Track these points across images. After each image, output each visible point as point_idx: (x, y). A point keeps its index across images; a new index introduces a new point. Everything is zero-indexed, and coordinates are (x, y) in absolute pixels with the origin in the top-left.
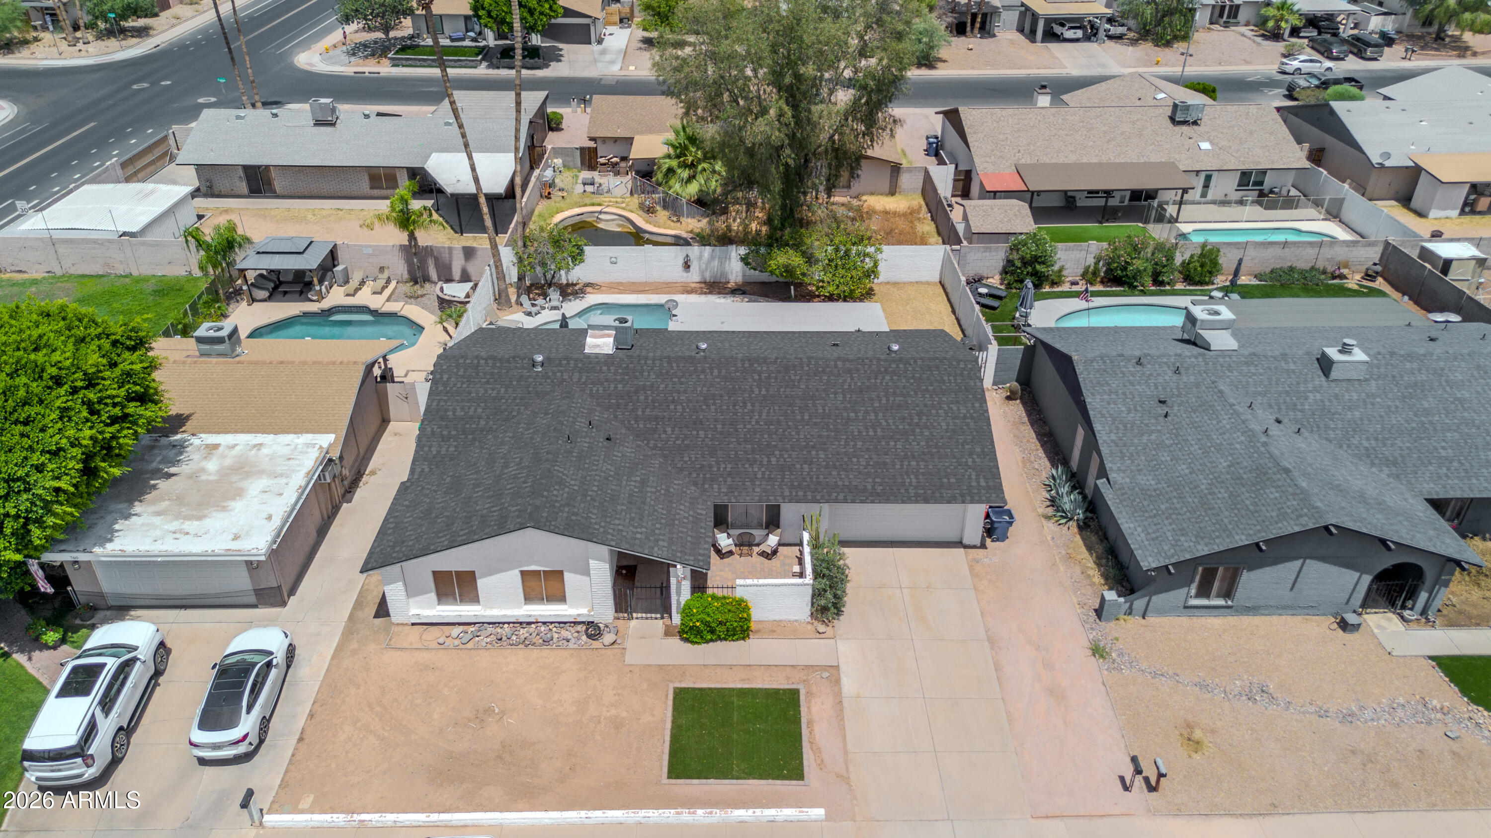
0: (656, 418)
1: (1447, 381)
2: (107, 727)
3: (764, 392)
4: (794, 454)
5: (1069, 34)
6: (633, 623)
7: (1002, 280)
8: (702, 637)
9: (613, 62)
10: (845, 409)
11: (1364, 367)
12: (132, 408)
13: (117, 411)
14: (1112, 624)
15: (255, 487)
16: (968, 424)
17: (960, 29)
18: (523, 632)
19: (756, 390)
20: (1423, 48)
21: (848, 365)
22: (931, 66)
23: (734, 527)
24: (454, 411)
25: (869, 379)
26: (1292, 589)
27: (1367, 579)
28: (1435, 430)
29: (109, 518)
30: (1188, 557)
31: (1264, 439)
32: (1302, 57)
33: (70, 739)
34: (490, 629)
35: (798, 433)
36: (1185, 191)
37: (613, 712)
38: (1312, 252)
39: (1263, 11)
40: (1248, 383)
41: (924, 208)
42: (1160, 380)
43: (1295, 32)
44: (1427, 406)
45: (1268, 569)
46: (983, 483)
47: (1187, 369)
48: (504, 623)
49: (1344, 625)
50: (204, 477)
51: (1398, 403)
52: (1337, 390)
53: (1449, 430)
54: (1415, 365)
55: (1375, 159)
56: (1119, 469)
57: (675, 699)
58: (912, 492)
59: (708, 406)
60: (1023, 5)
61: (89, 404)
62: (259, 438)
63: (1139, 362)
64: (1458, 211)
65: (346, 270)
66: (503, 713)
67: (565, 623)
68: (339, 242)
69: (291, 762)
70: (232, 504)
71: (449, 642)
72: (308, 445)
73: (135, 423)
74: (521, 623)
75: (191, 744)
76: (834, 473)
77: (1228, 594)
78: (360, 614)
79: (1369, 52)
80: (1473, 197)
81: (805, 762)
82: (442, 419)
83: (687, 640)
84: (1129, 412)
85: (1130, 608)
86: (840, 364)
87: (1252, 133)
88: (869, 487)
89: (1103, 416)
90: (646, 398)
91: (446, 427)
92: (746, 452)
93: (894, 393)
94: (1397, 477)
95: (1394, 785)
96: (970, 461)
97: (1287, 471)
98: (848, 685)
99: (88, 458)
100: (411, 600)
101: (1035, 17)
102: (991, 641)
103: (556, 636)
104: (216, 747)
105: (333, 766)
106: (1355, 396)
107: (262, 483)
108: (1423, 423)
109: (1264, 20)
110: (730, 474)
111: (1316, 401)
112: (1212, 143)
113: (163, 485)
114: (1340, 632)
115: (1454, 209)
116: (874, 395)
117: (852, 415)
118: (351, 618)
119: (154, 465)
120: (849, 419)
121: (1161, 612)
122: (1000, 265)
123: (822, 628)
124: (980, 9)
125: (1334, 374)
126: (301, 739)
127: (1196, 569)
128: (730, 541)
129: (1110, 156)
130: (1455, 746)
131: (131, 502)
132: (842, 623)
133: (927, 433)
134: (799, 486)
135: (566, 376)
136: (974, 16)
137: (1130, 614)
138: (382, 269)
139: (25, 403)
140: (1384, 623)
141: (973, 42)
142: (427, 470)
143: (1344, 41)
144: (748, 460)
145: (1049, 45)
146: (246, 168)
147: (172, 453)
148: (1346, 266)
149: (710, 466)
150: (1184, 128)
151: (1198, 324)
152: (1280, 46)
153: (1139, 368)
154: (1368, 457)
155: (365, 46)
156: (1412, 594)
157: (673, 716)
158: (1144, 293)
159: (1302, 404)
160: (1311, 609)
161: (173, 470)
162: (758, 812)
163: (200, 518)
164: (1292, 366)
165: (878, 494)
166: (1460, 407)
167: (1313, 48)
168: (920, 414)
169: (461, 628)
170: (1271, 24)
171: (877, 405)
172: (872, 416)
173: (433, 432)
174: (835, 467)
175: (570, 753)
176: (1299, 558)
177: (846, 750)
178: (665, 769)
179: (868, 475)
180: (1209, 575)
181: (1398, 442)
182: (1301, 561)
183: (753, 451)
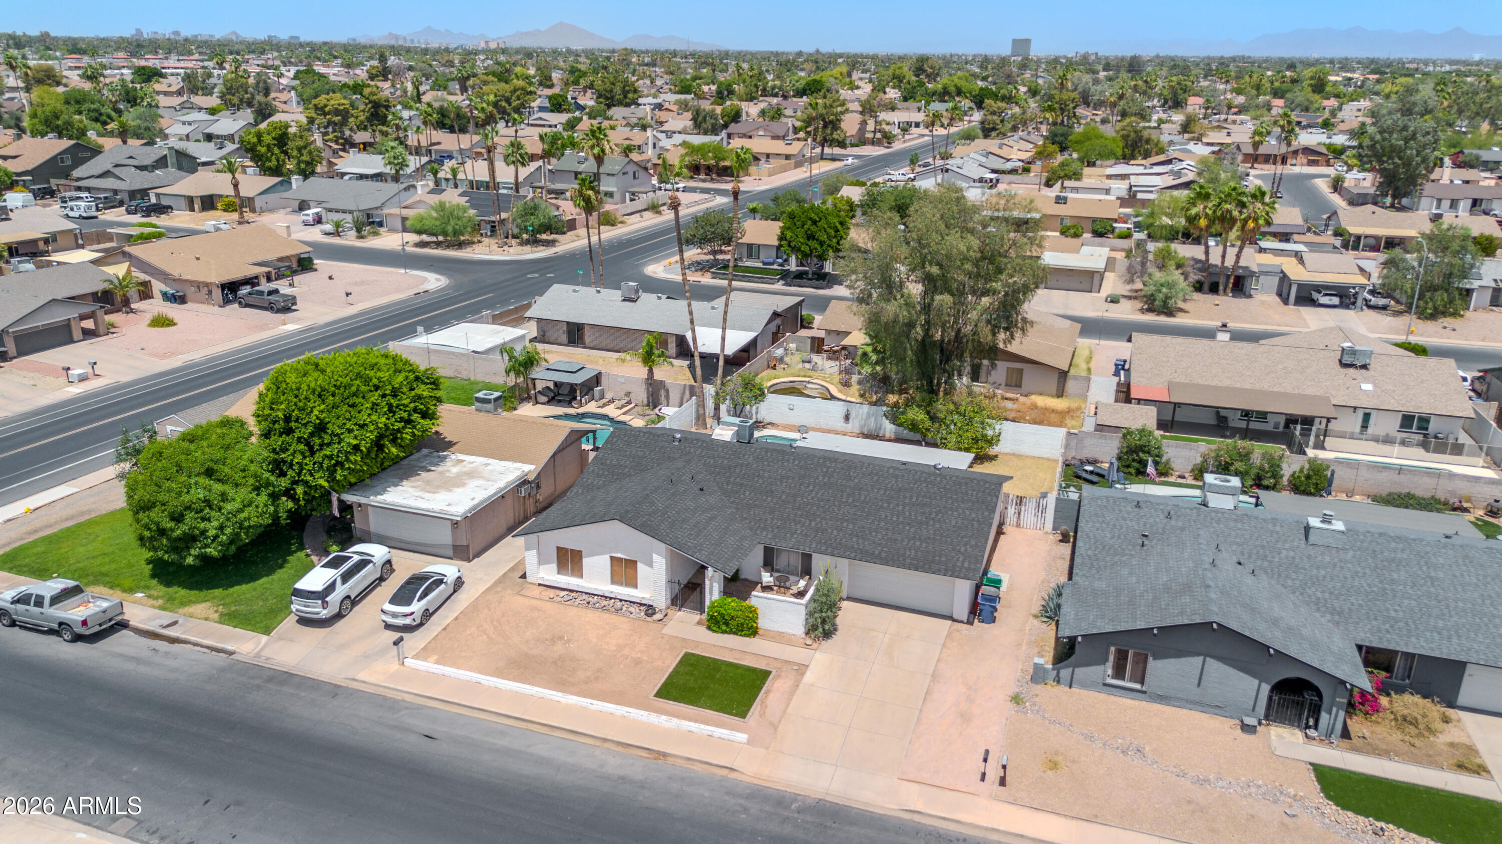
0: (742, 485)
1: (1426, 563)
2: (341, 591)
4: (830, 523)
5: (1324, 300)
6: (680, 613)
8: (719, 627)
10: (882, 500)
11: (1340, 536)
12: (415, 416)
13: (405, 415)
14: (1039, 686)
15: (473, 484)
17: (1213, 288)
18: (605, 603)
19: (821, 478)
21: (897, 472)
22: (1170, 313)
23: (778, 571)
24: (612, 460)
25: (910, 483)
26: (1199, 685)
27: (1266, 688)
28: (1395, 596)
29: (385, 484)
30: (1095, 631)
33: (319, 587)
34: (585, 597)
35: (839, 510)
36: (1328, 420)
37: (639, 655)
40: (1229, 535)
42: (1151, 520)
44: (1395, 576)
46: (966, 565)
47: (1179, 516)
48: (592, 595)
49: (1243, 726)
50: (448, 475)
51: (1367, 571)
52: (1312, 553)
53: (1409, 598)
54: (1401, 546)
56: (1083, 575)
57: (683, 658)
58: (908, 561)
59: (782, 483)
60: (1282, 272)
61: (390, 406)
62: (490, 461)
63: (1138, 505)
65: (603, 391)
66: (569, 641)
67: (632, 603)
68: (604, 371)
69: (433, 639)
70: (456, 489)
71: (555, 598)
72: (516, 469)
73: (415, 427)
74: (605, 597)
75: (382, 610)
77: (1142, 683)
78: (511, 575)
81: (752, 710)
82: (602, 464)
83: (709, 628)
85: (1058, 675)
86: (891, 471)
88: (877, 552)
89: (1088, 537)
90: (741, 471)
92: (796, 516)
93: (925, 496)
94: (1338, 624)
96: (963, 549)
97: (1207, 587)
98: (809, 677)
99: (381, 437)
100: (541, 566)
101: (1291, 282)
102: (934, 677)
103: (625, 609)
104: (395, 615)
105: (456, 645)
106: (1328, 559)
107: (479, 482)
108: (1384, 589)
110: (778, 527)
111: (1287, 557)
112: (1375, 385)
113: (424, 474)
116: (908, 495)
117: (886, 505)
118: (505, 575)
119: (423, 465)
120: (882, 507)
121: (1084, 686)
122: (1114, 452)
123: (809, 642)
124: (1233, 270)
125: (1312, 539)
126: (445, 629)
128: (771, 579)
129: (1268, 385)
130: (1289, 820)
131: (402, 480)
132: (828, 643)
133: (937, 525)
134: (825, 543)
135: (692, 450)
137: (1056, 680)
138: (628, 394)
139: (354, 395)
140: (1286, 735)
141: (1228, 300)
142: (580, 492)
144: (796, 521)
145: (1301, 309)
146: (568, 323)
147: (436, 460)
148: (1469, 500)
149: (766, 520)
151: (1206, 487)
153: (1136, 509)
154: (1317, 604)
156: (1315, 711)
157: (676, 666)
159: (1273, 557)
160: (1216, 708)
161: (433, 468)
162: (702, 726)
163: (434, 493)
164: (1278, 528)
165: (881, 558)
166: (1429, 583)
168: (937, 514)
169: (565, 593)
171: (907, 501)
172: (900, 508)
173: (593, 471)
174: (857, 536)
175: (599, 670)
176: (1199, 654)
177: (785, 712)
178: (655, 692)
179: (880, 545)
180: (1122, 657)
181: (1352, 599)
182: (1202, 658)
183: (802, 516)
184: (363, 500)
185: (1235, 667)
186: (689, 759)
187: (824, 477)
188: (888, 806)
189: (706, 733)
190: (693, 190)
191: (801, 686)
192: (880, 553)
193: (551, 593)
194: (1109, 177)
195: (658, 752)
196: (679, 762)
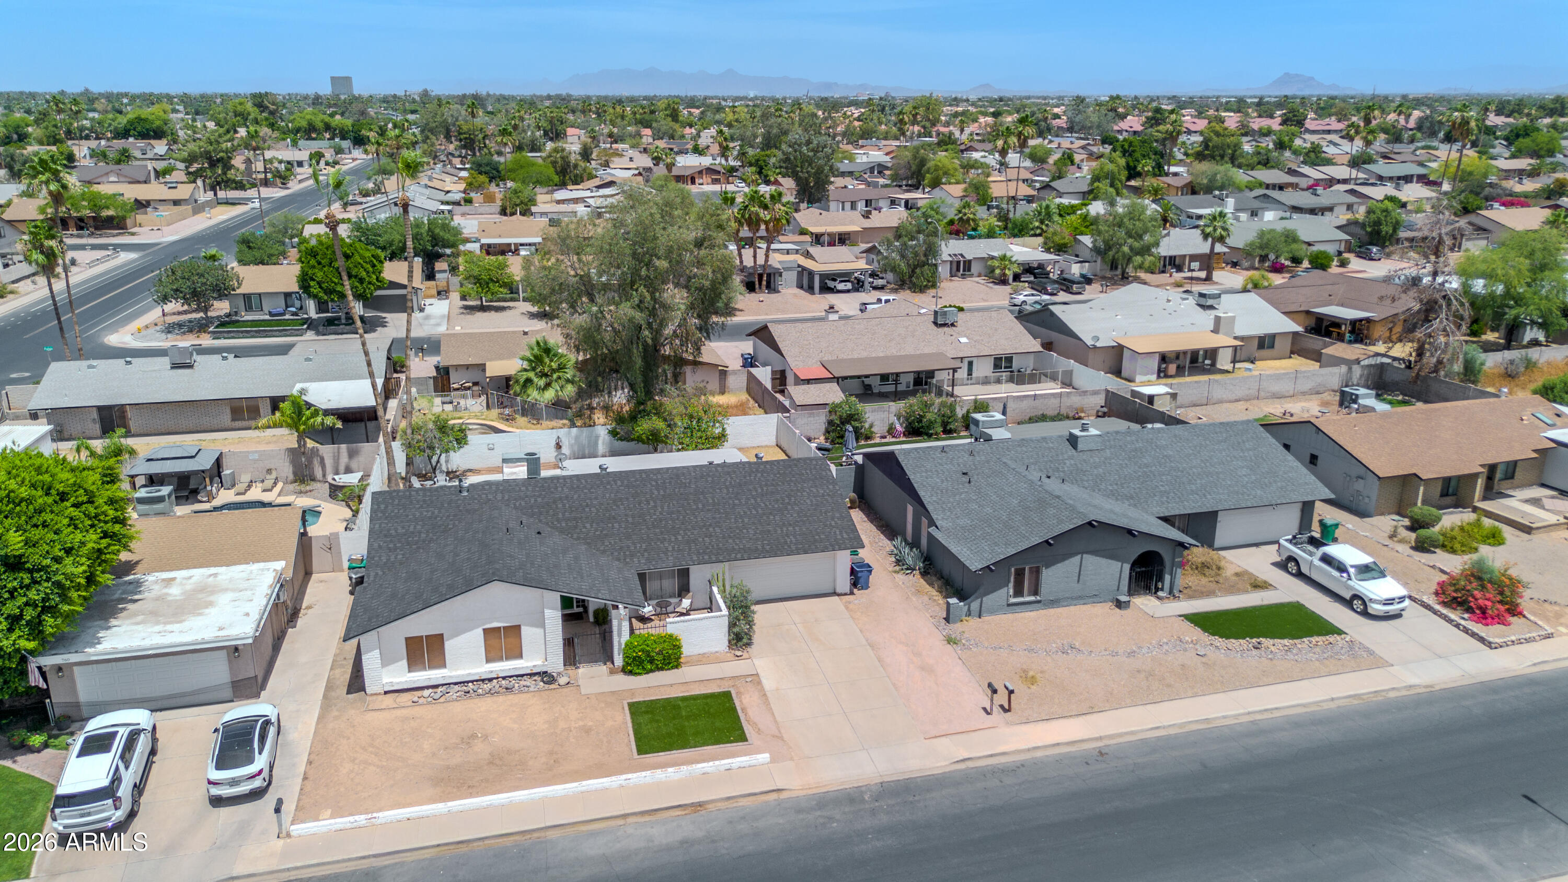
0: (575, 519)
2: (129, 777)
3: (662, 493)
4: (696, 532)
5: (841, 286)
6: (581, 671)
7: (827, 439)
8: (643, 668)
9: (438, 325)
10: (730, 498)
11: (1099, 440)
14: (959, 625)
15: (223, 599)
16: (827, 500)
17: (750, 287)
18: (487, 686)
19: (656, 492)
20: (1113, 285)
21: (726, 469)
22: (730, 314)
24: (396, 530)
25: (745, 477)
26: (1078, 581)
27: (1127, 567)
28: (1154, 475)
29: (91, 631)
30: (1002, 557)
31: (1040, 483)
32: (1025, 293)
33: (99, 784)
34: (457, 688)
35: (696, 517)
36: (955, 370)
37: (581, 723)
38: (1056, 402)
39: (989, 263)
40: (1023, 458)
41: (752, 402)
42: (961, 460)
43: (1017, 277)
44: (1146, 461)
45: (1059, 565)
46: (845, 536)
47: (978, 453)
48: (468, 682)
49: (1119, 605)
50: (170, 598)
51: (1126, 462)
52: (1084, 457)
53: (1164, 475)
54: (1133, 438)
55: (1090, 342)
56: (943, 518)
57: (630, 709)
58: (793, 547)
59: (618, 506)
60: (799, 266)
62: (213, 570)
64: (1155, 376)
65: (233, 474)
66: (486, 736)
67: (522, 676)
68: (225, 450)
69: (300, 794)
70: (207, 611)
71: (421, 701)
72: (262, 570)
74: (483, 680)
75: (210, 782)
76: (730, 541)
77: (1036, 592)
78: (333, 694)
79: (1075, 288)
80: (1164, 366)
81: (746, 732)
82: (386, 536)
83: (631, 673)
84: (943, 482)
85: (969, 610)
86: (719, 469)
87: (996, 330)
89: (924, 486)
90: (564, 505)
91: (391, 541)
92: (656, 534)
94: (1135, 506)
95: (1169, 686)
96: (833, 523)
97: (1058, 497)
98: (768, 684)
100: (385, 670)
101: (811, 274)
102: (872, 646)
103: (517, 685)
104: (234, 782)
105: (342, 789)
106: (1097, 460)
107: (230, 596)
108: (1145, 472)
109: (992, 270)
110: (645, 550)
111: (1071, 465)
112: (968, 338)
113: (131, 607)
114: (1118, 610)
115: (1153, 374)
116: (751, 487)
117: (736, 502)
118: (325, 697)
119: (117, 596)
120: (734, 505)
121: (992, 612)
122: (823, 427)
123: (739, 653)
124: (765, 269)
125: (1080, 446)
126: (305, 778)
127: (1009, 570)
128: (650, 608)
129: (893, 351)
130: (1204, 659)
131: (107, 619)
132: (753, 650)
133: (797, 508)
134: (704, 553)
135: (490, 497)
136: (760, 276)
137: (970, 615)
138: (269, 471)
140: (1146, 602)
141: (764, 296)
142: (380, 573)
143: (1055, 282)
144: (659, 539)
145: (826, 296)
146: (100, 409)
147: (131, 587)
148: (1083, 411)
149: (628, 547)
150: (946, 329)
151: (981, 424)
152: (1007, 289)
153: (944, 454)
154: (1112, 496)
155: (180, 325)
156: (1160, 578)
157: (632, 718)
158: (938, 439)
159: (1063, 468)
160: (1093, 598)
161: (136, 597)
162: (717, 763)
163: (181, 622)
164: (1051, 445)
165: (767, 551)
167: (1032, 288)
168: (789, 496)
169: (430, 690)
170: (998, 271)
171: (754, 493)
172: (752, 501)
173: (380, 547)
174: (730, 537)
175: (551, 753)
176: (1076, 554)
177: (776, 722)
178: (635, 750)
179: (757, 539)
180: (1020, 574)
181: (1131, 484)
182: (1079, 556)
183: (662, 533)
184: (73, 658)
185: (1103, 556)
186: (729, 798)
187: (658, 491)
188: (939, 765)
189: (722, 769)
190: (82, 247)
191: (769, 694)
192: (763, 547)
193: (414, 696)
194: (559, 202)
195: (692, 805)
196: (721, 805)
